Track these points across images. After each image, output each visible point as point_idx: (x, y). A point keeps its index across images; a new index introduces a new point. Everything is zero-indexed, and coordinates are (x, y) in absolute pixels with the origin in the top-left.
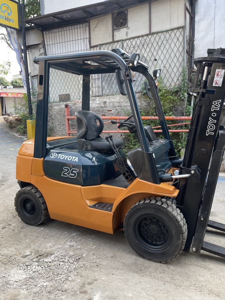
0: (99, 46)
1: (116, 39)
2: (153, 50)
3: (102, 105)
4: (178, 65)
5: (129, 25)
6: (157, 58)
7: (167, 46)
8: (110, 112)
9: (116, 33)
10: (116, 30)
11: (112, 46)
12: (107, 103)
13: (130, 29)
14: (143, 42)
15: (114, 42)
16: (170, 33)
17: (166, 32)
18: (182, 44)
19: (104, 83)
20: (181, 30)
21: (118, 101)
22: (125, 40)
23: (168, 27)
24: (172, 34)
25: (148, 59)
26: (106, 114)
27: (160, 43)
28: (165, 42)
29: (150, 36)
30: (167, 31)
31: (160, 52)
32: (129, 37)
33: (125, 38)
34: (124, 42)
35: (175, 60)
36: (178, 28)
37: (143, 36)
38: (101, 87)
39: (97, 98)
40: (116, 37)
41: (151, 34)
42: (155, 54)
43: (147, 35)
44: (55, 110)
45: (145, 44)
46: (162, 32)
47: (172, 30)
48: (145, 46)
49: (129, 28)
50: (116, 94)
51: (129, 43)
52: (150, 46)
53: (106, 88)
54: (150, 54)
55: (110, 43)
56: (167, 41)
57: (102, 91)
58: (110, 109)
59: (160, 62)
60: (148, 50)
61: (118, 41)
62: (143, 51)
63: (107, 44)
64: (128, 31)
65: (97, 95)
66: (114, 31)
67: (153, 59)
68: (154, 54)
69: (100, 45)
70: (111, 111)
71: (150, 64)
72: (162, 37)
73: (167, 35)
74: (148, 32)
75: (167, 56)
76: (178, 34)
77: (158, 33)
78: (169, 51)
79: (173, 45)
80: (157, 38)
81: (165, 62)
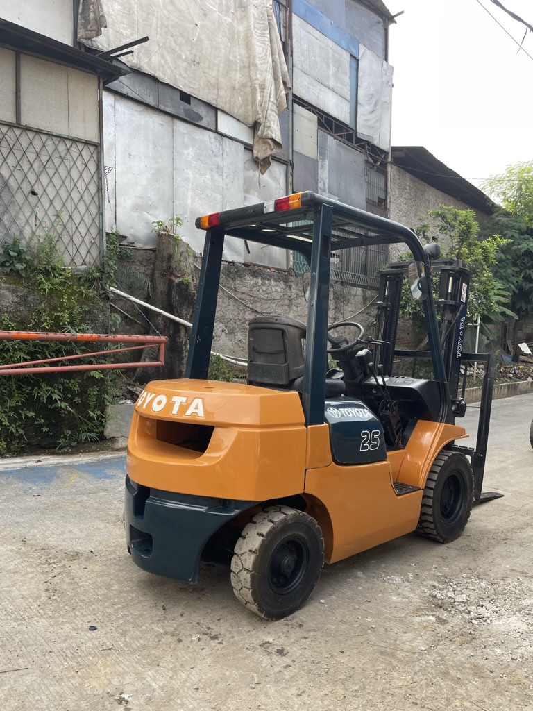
4: (88, 220)
6: (38, 189)
7: (63, 172)
16: (68, 146)
17: (59, 139)
18: (95, 178)
20: (92, 148)
23: (64, 133)
24: (73, 149)
25: (12, 182)
27: (44, 158)
28: (56, 160)
29: (18, 132)
30: (61, 138)
31: (44, 179)
35: (82, 208)
36: (87, 143)
42: (32, 177)
43: (10, 126)
46: (50, 135)
47: (74, 141)
52: (18, 153)
54: (18, 175)
56: (62, 159)
59: (45, 202)
60: (12, 161)
67: (26, 188)
68: (29, 176)
71: (19, 198)
72: (50, 146)
73: (62, 147)
74: (12, 120)
75: (64, 194)
76: (86, 154)
77: (38, 132)
78: (66, 182)
79: (75, 174)
80: (37, 144)
81: (57, 204)
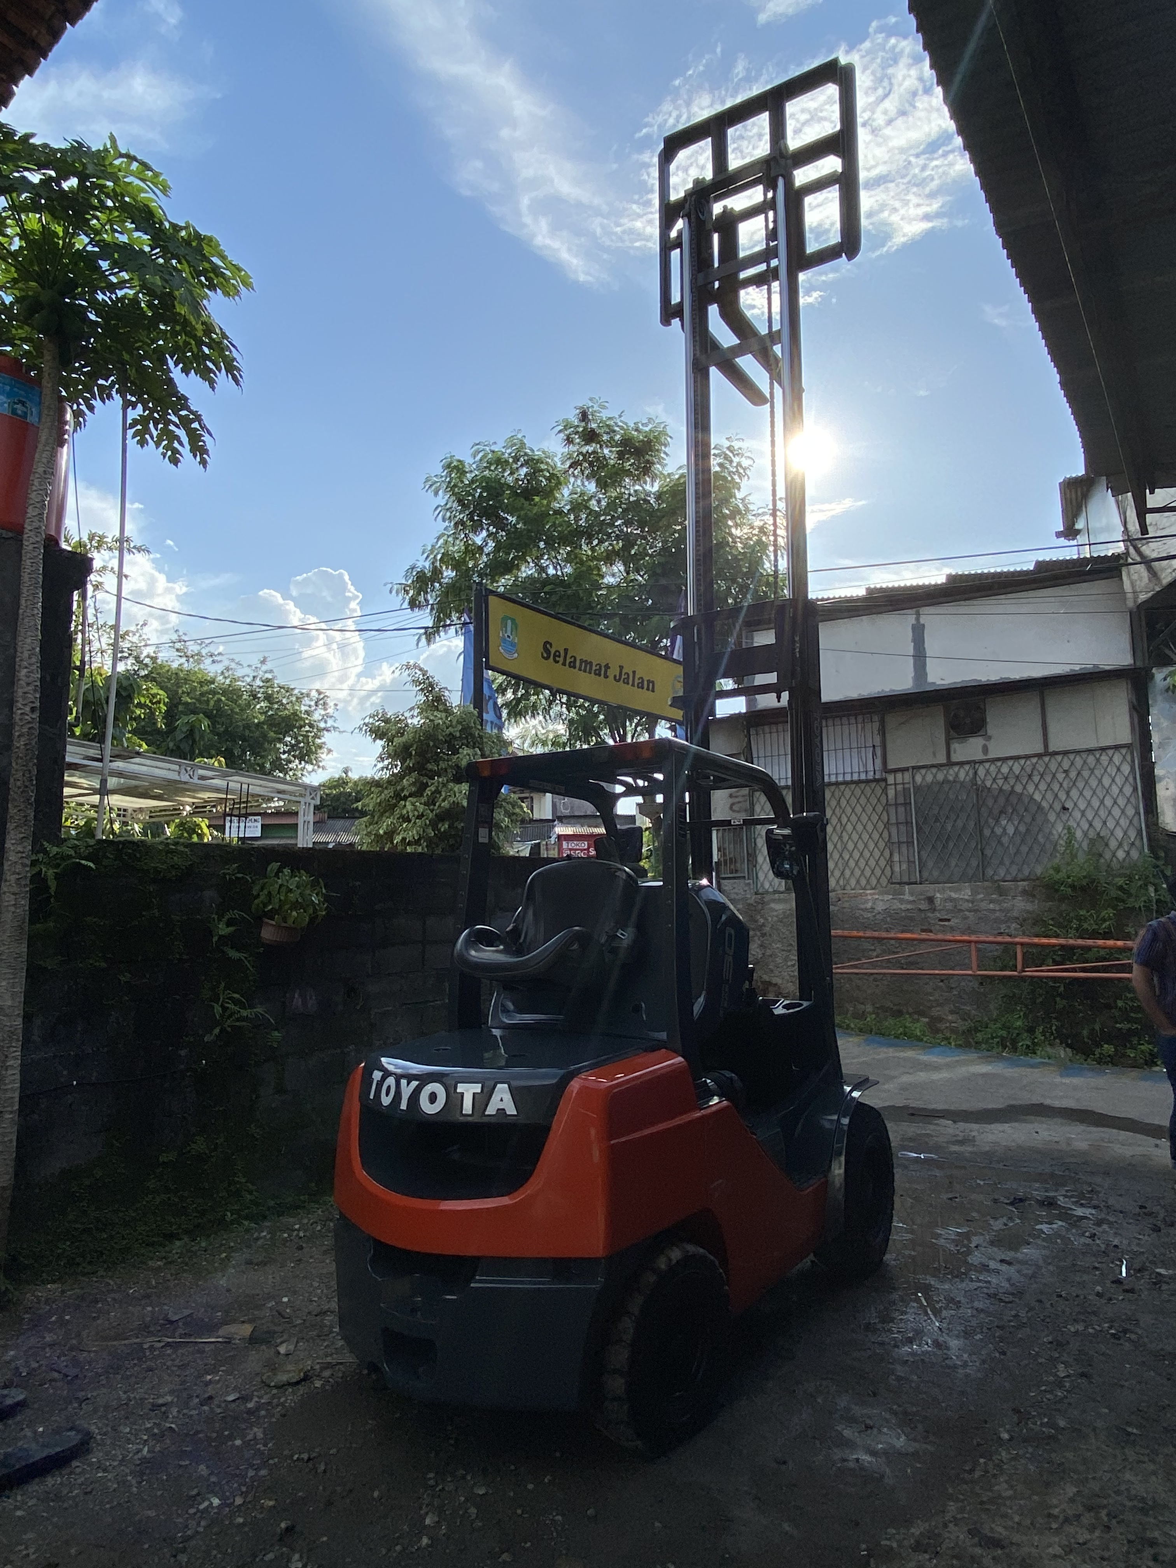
0: (911, 770)
1: (955, 758)
2: (1056, 786)
3: (924, 906)
4: (1124, 822)
5: (990, 732)
6: (1069, 805)
7: (1093, 783)
8: (946, 923)
9: (955, 746)
10: (955, 740)
11: (945, 772)
12: (938, 902)
13: (992, 740)
14: (1028, 769)
15: (950, 764)
16: (1098, 756)
17: (1087, 753)
18: (1131, 779)
19: (924, 855)
20: (1124, 751)
21: (966, 897)
22: (981, 762)
23: (1093, 745)
24: (1103, 758)
25: (1045, 804)
26: (933, 928)
27: (1073, 775)
28: (1086, 773)
29: (1046, 759)
30: (1090, 751)
31: (1074, 793)
32: (991, 756)
33: (981, 757)
34: (977, 766)
35: (1116, 812)
36: (1117, 747)
37: (1027, 757)
38: (917, 863)
39: (907, 887)
40: (955, 752)
41: (1047, 753)
42: (1062, 796)
43: (1039, 756)
44: (775, 913)
45: (1035, 773)
46: (1078, 752)
47: (1103, 749)
48: (1036, 778)
49: (989, 738)
50: (960, 879)
51: (993, 769)
52: (1048, 778)
53: (930, 864)
54: (1050, 796)
55: (942, 765)
56: (1092, 771)
57: (920, 872)
58: (946, 917)
59: (1077, 815)
60: (1043, 786)
61: (961, 764)
62: (1031, 788)
63: (933, 766)
64: (987, 743)
65: (906, 879)
66: (951, 741)
67: (1057, 807)
68: (1059, 795)
69: (913, 768)
70: (949, 920)
71: (1052, 817)
72: (1079, 761)
73: (1091, 760)
74: (1040, 749)
75: (1096, 803)
76: (1117, 759)
77: (1066, 753)
78: (1097, 792)
79: (1106, 781)
80: (1066, 765)
81: (1090, 815)
